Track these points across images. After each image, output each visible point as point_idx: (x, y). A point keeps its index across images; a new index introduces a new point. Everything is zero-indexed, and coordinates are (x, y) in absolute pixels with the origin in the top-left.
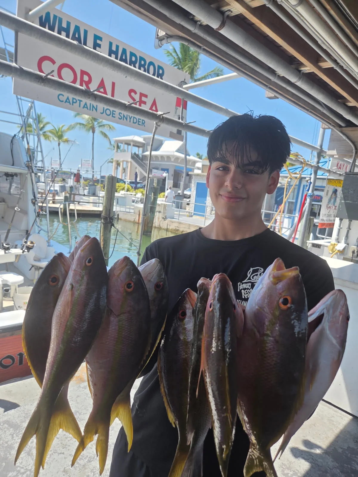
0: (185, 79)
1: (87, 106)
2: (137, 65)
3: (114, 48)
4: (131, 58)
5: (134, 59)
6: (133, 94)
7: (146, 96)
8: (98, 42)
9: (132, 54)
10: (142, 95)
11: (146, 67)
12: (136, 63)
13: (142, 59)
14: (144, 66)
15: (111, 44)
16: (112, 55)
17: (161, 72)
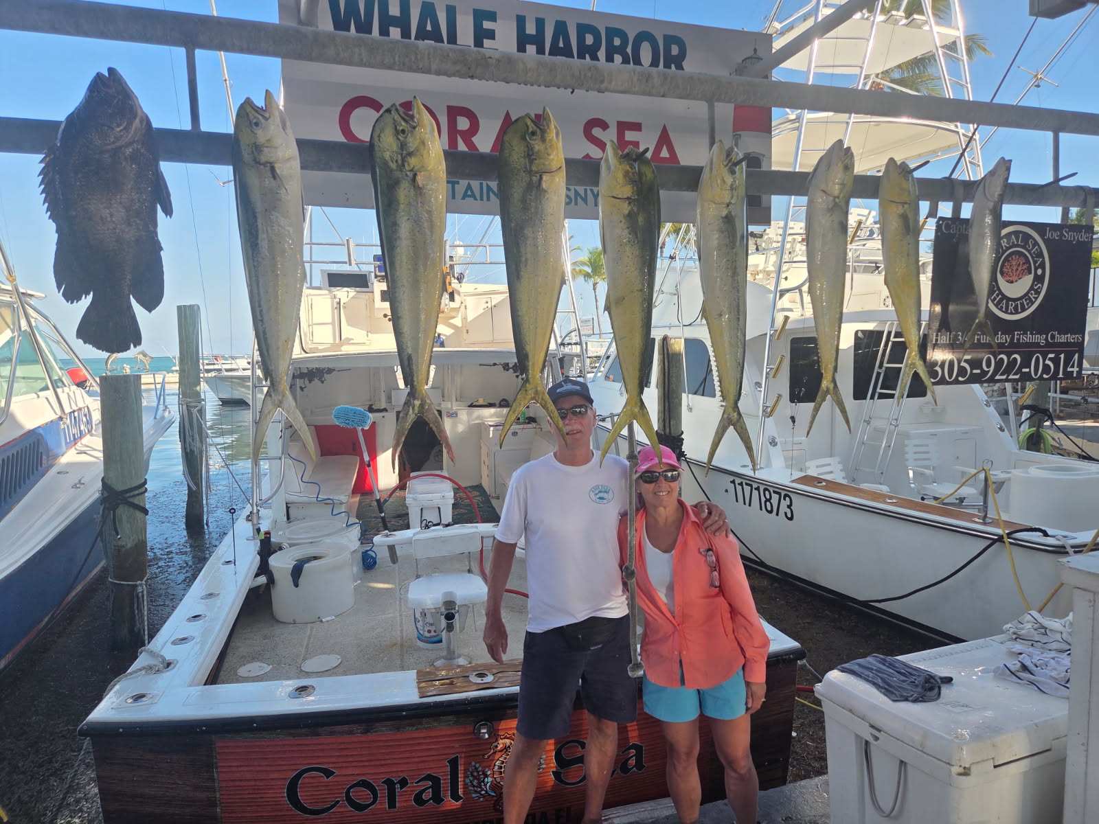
0: (755, 50)
1: (472, 191)
2: (602, 54)
3: (531, 29)
4: (581, 39)
5: (589, 40)
6: (597, 132)
7: (637, 127)
8: (487, 25)
9: (583, 29)
10: (623, 127)
11: (629, 50)
12: (599, 49)
13: (611, 32)
14: (621, 50)
15: (521, 21)
16: (528, 47)
17: (675, 50)
